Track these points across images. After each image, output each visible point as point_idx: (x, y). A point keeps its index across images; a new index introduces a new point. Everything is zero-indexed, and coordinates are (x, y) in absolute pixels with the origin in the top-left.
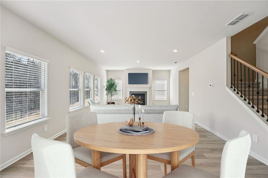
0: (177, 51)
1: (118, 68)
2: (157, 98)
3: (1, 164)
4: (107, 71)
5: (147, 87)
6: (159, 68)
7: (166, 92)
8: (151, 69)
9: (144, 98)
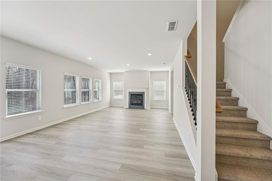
0: (151, 54)
1: (117, 71)
2: (156, 98)
3: (1, 138)
4: (111, 74)
5: (145, 88)
6: (154, 70)
7: (165, 92)
8: (149, 71)
9: (142, 99)
